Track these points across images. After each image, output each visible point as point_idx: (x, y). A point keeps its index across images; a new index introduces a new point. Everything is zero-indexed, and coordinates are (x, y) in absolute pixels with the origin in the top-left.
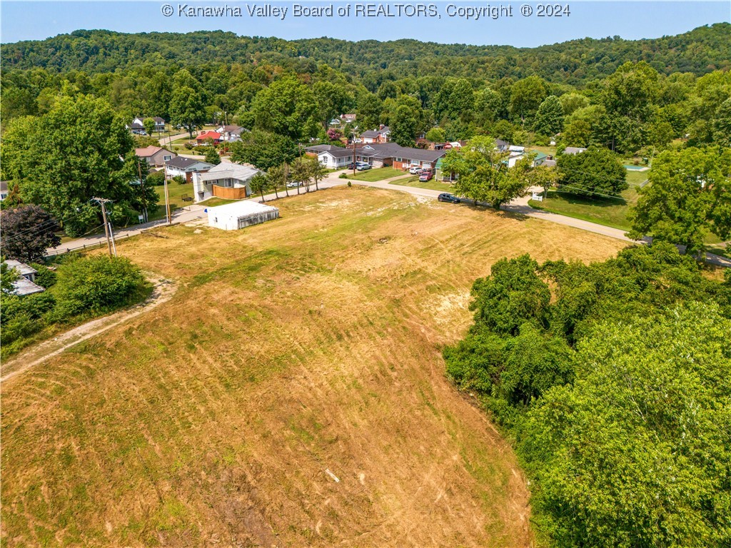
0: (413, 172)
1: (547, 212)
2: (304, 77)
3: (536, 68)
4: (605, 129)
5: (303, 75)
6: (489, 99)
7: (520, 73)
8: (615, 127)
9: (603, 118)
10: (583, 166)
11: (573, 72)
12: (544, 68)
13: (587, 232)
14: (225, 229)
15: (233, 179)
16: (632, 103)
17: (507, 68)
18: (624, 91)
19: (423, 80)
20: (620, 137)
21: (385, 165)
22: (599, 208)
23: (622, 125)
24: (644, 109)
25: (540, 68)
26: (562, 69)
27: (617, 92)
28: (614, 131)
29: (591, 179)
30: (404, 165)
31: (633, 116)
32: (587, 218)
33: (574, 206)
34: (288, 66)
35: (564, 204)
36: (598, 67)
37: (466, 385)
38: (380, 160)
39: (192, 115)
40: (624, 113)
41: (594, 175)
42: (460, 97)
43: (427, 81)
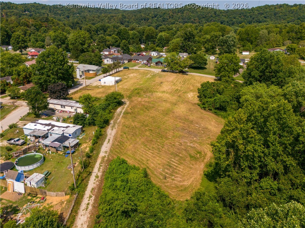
0: (142, 63)
1: (191, 72)
2: (45, 24)
3: (134, 19)
4: (184, 46)
5: (44, 23)
6: (135, 35)
7: (128, 21)
8: (187, 45)
9: (183, 43)
10: (197, 59)
11: (147, 21)
12: (137, 19)
13: (203, 77)
14: (112, 85)
15: (89, 70)
16: (191, 38)
17: (123, 19)
18: (188, 34)
19: (97, 25)
20: (188, 48)
21: (129, 62)
22: (202, 70)
23: (188, 45)
24: (194, 40)
25: (135, 19)
26: (144, 20)
27: (186, 35)
28: (186, 47)
29: (200, 63)
30: (137, 61)
31: (191, 42)
32: (200, 73)
33: (195, 70)
34: (36, 19)
35: (193, 70)
36: (156, 20)
37: (207, 109)
38: (127, 60)
39: (23, 45)
40: (189, 41)
41: (200, 61)
42: (124, 34)
43: (99, 26)
